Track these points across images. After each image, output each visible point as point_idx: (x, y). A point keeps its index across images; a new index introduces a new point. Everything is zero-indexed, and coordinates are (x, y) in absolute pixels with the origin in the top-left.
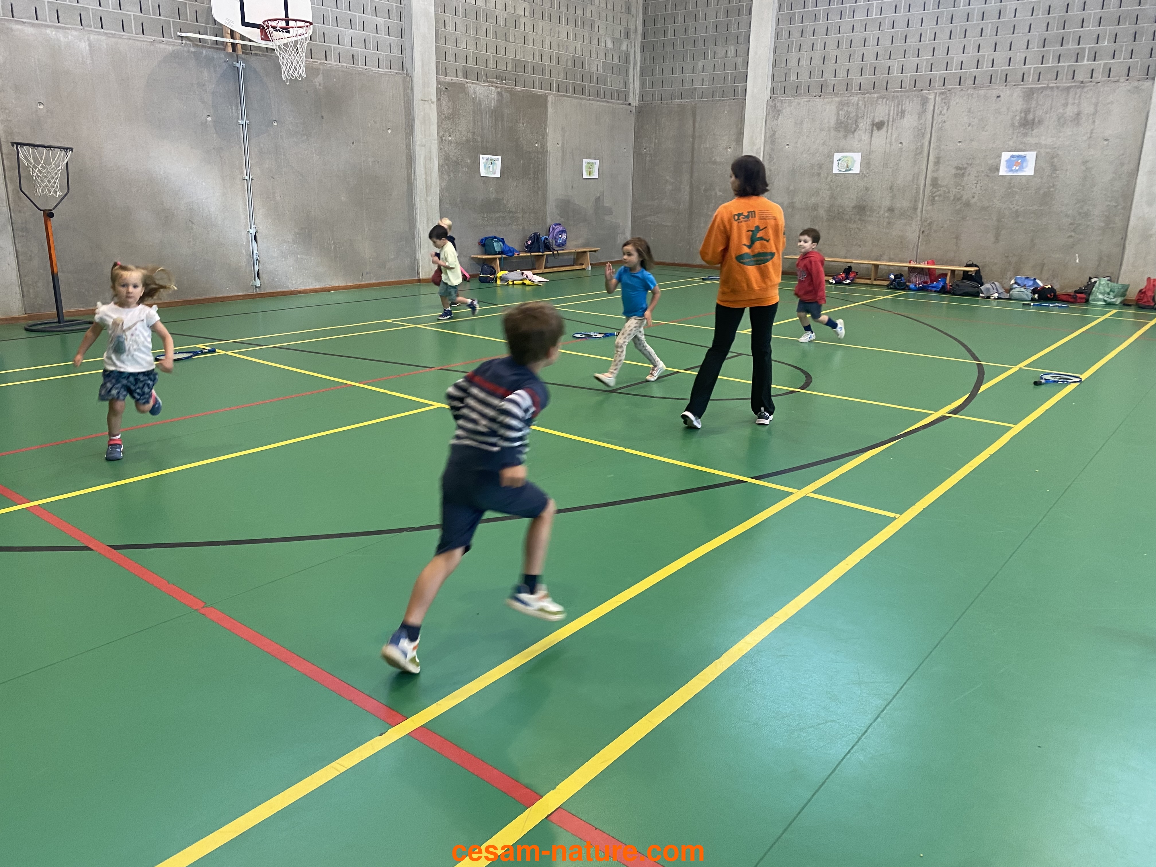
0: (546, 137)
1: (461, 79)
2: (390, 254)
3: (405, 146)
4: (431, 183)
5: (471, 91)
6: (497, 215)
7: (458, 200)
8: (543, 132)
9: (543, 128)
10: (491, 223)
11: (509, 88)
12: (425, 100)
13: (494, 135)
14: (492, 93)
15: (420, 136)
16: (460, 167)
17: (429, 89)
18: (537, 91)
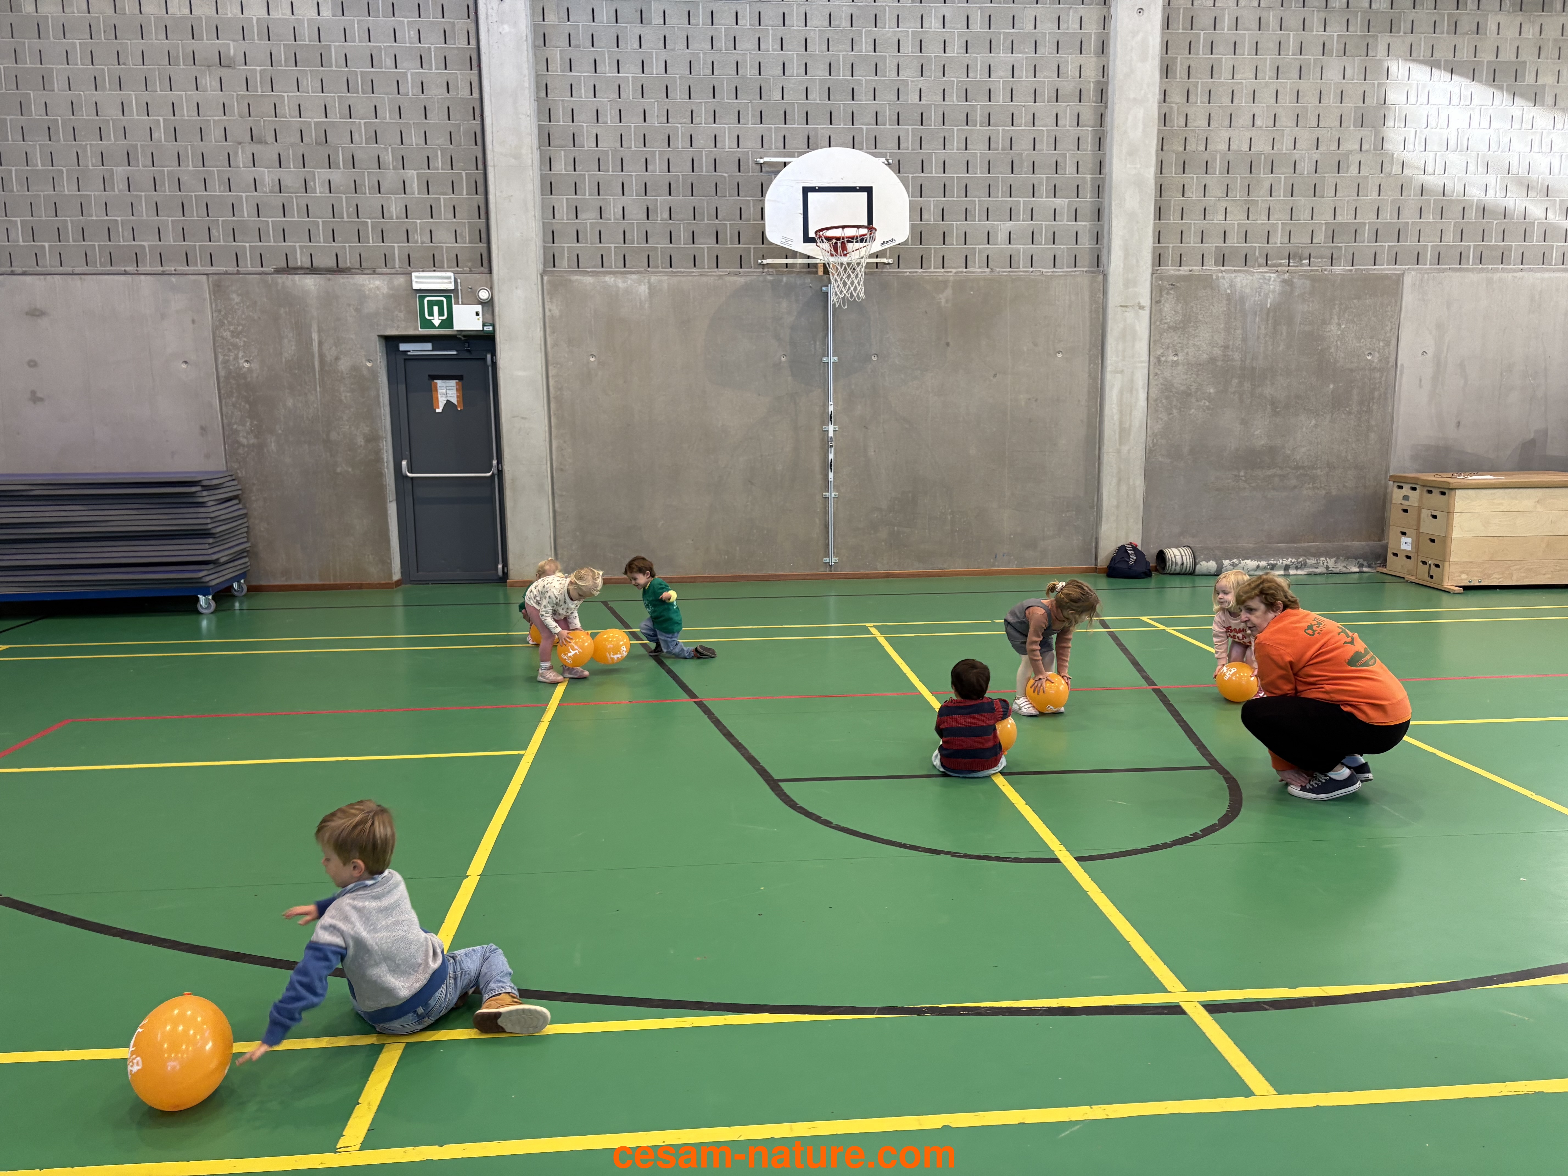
0: (1394, 342)
1: (1210, 267)
2: (1046, 529)
3: (1087, 375)
4: (1130, 426)
5: (1224, 284)
6: (1269, 472)
7: (1186, 450)
8: (1388, 335)
9: (1388, 328)
10: (1253, 485)
11: (1317, 271)
12: (1126, 306)
13: (1270, 348)
14: (1271, 283)
15: (1114, 359)
16: (1194, 400)
17: (1136, 289)
18: (1385, 268)
